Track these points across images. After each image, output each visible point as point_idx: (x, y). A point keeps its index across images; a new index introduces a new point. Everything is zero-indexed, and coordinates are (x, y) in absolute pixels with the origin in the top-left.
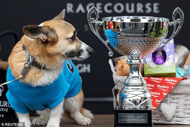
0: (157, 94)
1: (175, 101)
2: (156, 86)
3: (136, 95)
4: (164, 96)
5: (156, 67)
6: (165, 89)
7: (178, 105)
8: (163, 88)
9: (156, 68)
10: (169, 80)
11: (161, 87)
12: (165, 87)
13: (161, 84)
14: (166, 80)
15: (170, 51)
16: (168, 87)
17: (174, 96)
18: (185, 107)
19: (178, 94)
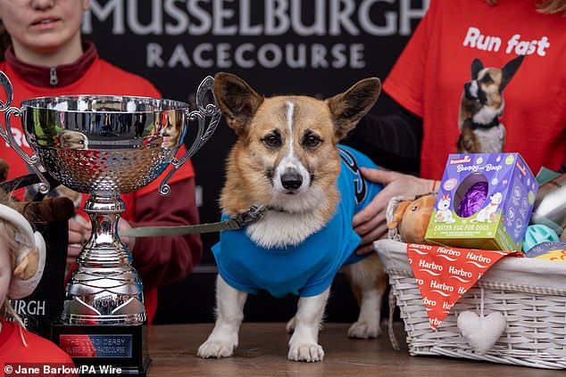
0: (447, 288)
1: (504, 307)
2: (446, 269)
3: (105, 289)
4: (459, 294)
5: (454, 221)
6: (463, 277)
7: (510, 319)
8: (460, 276)
9: (453, 224)
10: (475, 257)
11: (457, 272)
12: (465, 274)
13: (457, 265)
14: (470, 255)
15: (500, 184)
16: (470, 275)
17: (498, 296)
18: (529, 324)
19: (506, 292)
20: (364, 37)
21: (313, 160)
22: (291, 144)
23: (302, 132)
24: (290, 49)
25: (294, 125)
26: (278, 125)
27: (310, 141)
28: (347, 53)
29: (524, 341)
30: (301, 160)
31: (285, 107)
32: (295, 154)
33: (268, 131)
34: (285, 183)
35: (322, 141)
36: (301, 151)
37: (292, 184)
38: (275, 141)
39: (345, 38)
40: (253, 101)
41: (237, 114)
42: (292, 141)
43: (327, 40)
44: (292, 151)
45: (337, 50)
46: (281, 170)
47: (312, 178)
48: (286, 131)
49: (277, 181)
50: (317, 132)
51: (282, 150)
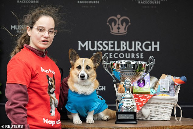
0: (140, 103)
1: (150, 107)
2: (139, 99)
3: (128, 104)
4: (144, 104)
6: (144, 101)
7: (151, 110)
9: (139, 89)
10: (147, 96)
11: (142, 99)
12: (144, 100)
13: (142, 98)
14: (145, 95)
15: (147, 80)
16: (146, 100)
17: (149, 105)
18: (155, 111)
19: (151, 104)
20: (143, 51)
21: (89, 73)
22: (83, 68)
23: (86, 66)
24: (126, 54)
25: (84, 64)
26: (81, 64)
27: (88, 68)
28: (140, 55)
29: (153, 115)
30: (85, 72)
31: (83, 60)
32: (84, 70)
33: (78, 65)
34: (81, 77)
35: (91, 68)
36: (86, 70)
37: (82, 77)
38: (79, 68)
39: (139, 51)
40: (77, 57)
41: (73, 60)
42: (83, 67)
43: (135, 52)
44: (83, 70)
45: (137, 54)
46: (80, 74)
47: (88, 76)
48: (82, 65)
49: (79, 76)
50: (90, 66)
51: (81, 70)
